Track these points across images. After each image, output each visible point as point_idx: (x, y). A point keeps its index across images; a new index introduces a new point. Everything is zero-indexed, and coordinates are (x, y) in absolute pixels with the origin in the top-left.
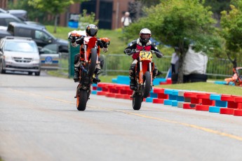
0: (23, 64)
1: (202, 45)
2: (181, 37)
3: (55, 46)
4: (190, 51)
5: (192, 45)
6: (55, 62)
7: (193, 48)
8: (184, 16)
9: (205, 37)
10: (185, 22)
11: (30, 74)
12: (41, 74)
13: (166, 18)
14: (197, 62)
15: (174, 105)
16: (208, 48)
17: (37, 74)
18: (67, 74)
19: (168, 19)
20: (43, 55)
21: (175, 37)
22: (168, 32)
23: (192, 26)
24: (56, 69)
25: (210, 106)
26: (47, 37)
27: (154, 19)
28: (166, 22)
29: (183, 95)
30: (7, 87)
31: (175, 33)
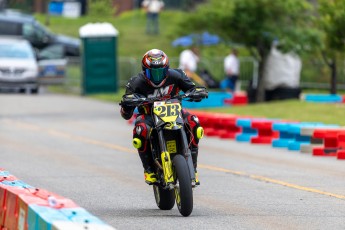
0: (12, 77)
2: (261, 31)
3: (59, 49)
4: (275, 52)
5: (276, 43)
6: (60, 73)
7: (280, 48)
9: (298, 31)
10: (267, 10)
11: (22, 91)
12: (41, 89)
13: (237, 4)
14: (286, 69)
16: (302, 47)
17: (34, 91)
18: (78, 88)
19: (242, 5)
20: (44, 63)
21: (251, 33)
23: (277, 15)
24: (60, 84)
26: (40, 34)
27: (219, 6)
28: (238, 10)
29: (311, 134)
31: (252, 25)
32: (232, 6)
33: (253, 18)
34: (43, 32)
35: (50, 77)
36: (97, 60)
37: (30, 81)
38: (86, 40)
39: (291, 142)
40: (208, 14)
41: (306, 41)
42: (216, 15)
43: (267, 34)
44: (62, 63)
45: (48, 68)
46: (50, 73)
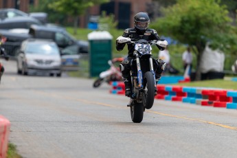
0: (44, 66)
1: (218, 43)
2: (198, 35)
3: (75, 48)
4: (208, 49)
5: (208, 43)
6: (76, 63)
7: (210, 46)
8: (200, 15)
9: (221, 35)
10: (202, 22)
11: (52, 75)
12: (63, 74)
13: (182, 18)
14: (215, 60)
15: (192, 102)
16: (225, 46)
17: (59, 75)
18: (87, 74)
19: (186, 19)
20: (65, 57)
21: (192, 36)
22: (185, 31)
23: (209, 24)
24: (76, 71)
25: (227, 103)
26: (67, 39)
27: (171, 19)
28: (183, 22)
29: (200, 93)
30: (29, 89)
31: (192, 32)
32: (179, 19)
33: (193, 27)
34: (69, 38)
35: (69, 66)
36: (99, 55)
37: (56, 69)
38: (91, 42)
39: (192, 99)
40: (163, 24)
41: (227, 42)
42: (169, 25)
43: (202, 37)
44: (76, 57)
45: (67, 60)
46: (69, 64)
